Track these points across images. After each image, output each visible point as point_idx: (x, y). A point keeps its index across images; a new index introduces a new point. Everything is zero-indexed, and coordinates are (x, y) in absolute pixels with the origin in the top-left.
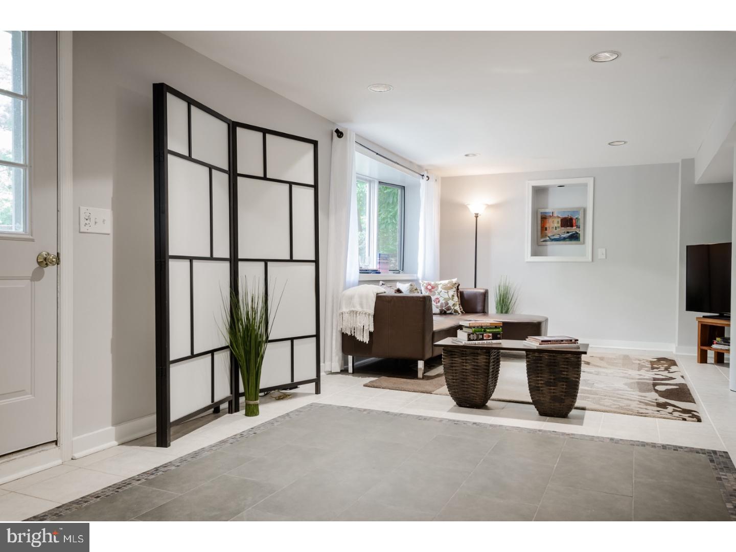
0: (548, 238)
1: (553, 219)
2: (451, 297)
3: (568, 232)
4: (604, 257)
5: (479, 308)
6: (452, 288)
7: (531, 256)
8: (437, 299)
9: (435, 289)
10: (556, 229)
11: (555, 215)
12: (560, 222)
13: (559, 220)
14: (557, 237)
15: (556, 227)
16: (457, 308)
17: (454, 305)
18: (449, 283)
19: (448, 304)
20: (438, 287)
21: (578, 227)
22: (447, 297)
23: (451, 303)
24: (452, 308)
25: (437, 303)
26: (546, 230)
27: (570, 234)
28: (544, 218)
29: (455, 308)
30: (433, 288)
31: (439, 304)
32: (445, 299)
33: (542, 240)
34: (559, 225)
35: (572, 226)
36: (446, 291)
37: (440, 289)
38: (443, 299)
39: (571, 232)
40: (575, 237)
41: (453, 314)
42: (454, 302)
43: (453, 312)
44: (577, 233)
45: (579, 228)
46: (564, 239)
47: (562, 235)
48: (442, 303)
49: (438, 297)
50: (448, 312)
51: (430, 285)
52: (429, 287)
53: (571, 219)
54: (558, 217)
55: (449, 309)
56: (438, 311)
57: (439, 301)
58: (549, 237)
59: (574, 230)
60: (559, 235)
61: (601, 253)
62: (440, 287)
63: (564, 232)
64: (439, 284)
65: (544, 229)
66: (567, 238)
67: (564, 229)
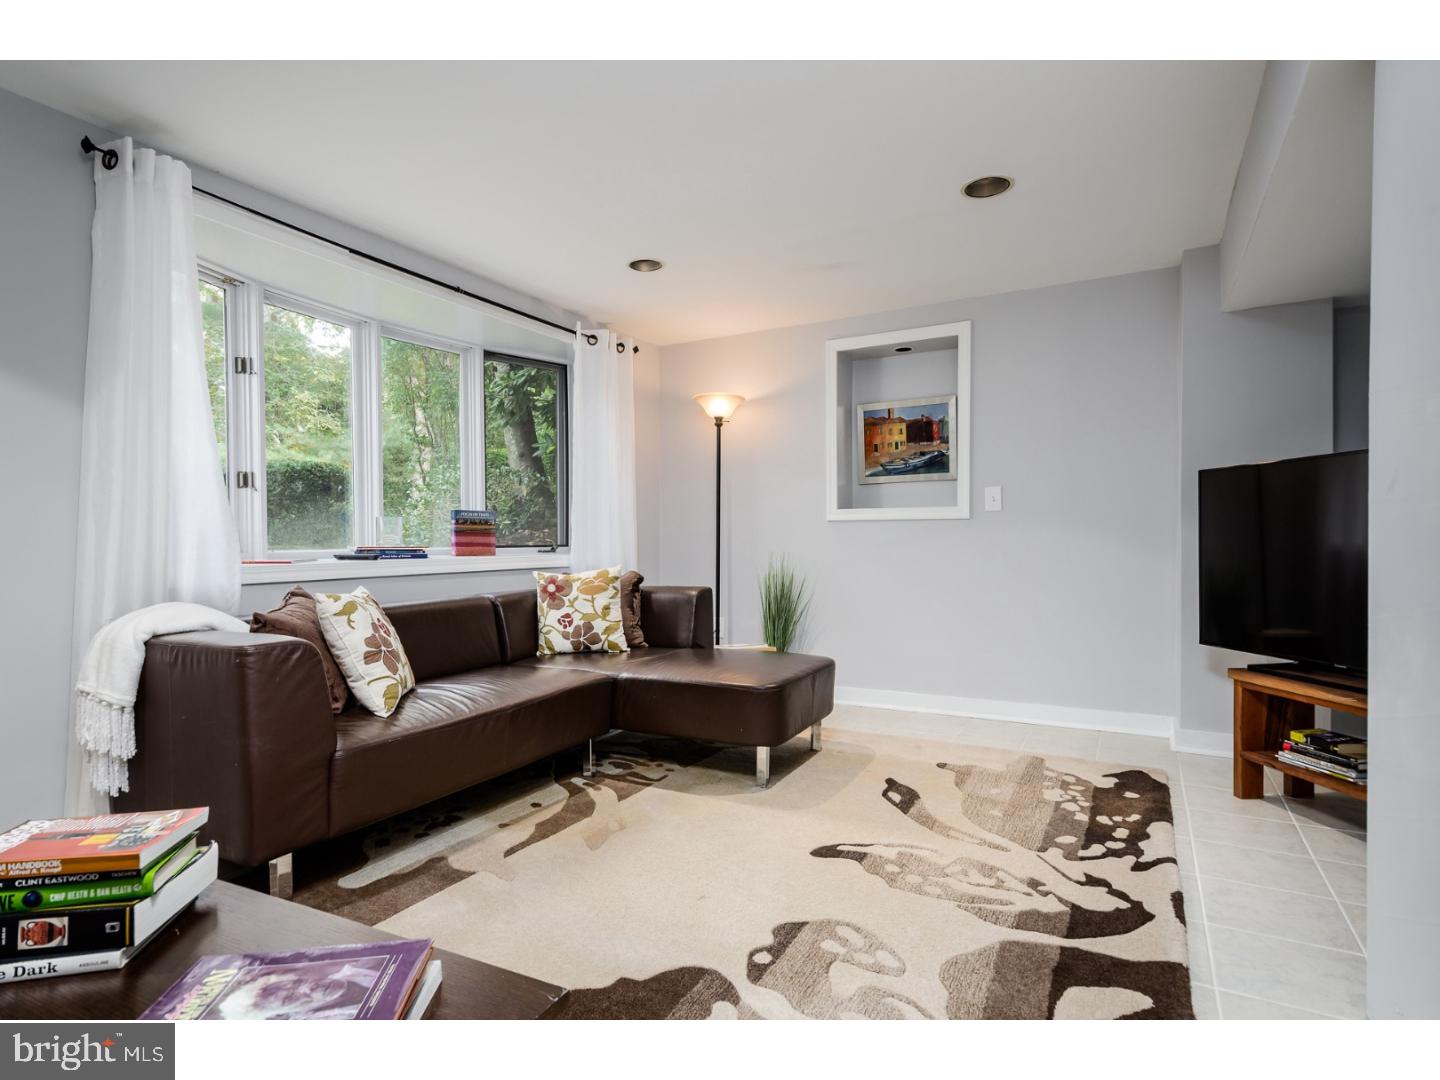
0: (881, 468)
1: (891, 426)
2: (599, 611)
3: (923, 454)
4: (999, 508)
5: (685, 633)
6: (605, 590)
7: (839, 508)
8: (568, 616)
9: (564, 592)
10: (897, 448)
11: (896, 415)
12: (904, 431)
13: (904, 426)
14: (899, 464)
15: (897, 444)
16: (619, 638)
17: (608, 630)
18: (599, 576)
19: (592, 628)
20: (571, 586)
21: (945, 440)
22: (590, 611)
23: (599, 626)
24: (603, 637)
25: (565, 627)
26: (876, 450)
27: (928, 456)
28: (873, 423)
29: (612, 638)
30: (559, 589)
31: (570, 630)
32: (585, 616)
33: (868, 473)
34: (904, 437)
35: (930, 439)
36: (589, 597)
37: (574, 593)
38: (581, 616)
39: (930, 453)
40: (939, 464)
41: (607, 652)
42: (608, 624)
43: (606, 647)
44: (942, 455)
45: (947, 442)
46: (915, 470)
47: (911, 461)
48: (578, 627)
49: (569, 610)
50: (595, 647)
51: (553, 581)
52: (552, 588)
53: (929, 423)
54: (901, 420)
55: (595, 639)
56: (563, 645)
57: (570, 623)
58: (882, 465)
59: (935, 446)
60: (903, 459)
61: (992, 498)
62: (576, 585)
63: (915, 454)
64: (574, 581)
65: (871, 447)
66: (921, 467)
67: (916, 447)
